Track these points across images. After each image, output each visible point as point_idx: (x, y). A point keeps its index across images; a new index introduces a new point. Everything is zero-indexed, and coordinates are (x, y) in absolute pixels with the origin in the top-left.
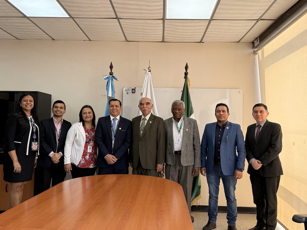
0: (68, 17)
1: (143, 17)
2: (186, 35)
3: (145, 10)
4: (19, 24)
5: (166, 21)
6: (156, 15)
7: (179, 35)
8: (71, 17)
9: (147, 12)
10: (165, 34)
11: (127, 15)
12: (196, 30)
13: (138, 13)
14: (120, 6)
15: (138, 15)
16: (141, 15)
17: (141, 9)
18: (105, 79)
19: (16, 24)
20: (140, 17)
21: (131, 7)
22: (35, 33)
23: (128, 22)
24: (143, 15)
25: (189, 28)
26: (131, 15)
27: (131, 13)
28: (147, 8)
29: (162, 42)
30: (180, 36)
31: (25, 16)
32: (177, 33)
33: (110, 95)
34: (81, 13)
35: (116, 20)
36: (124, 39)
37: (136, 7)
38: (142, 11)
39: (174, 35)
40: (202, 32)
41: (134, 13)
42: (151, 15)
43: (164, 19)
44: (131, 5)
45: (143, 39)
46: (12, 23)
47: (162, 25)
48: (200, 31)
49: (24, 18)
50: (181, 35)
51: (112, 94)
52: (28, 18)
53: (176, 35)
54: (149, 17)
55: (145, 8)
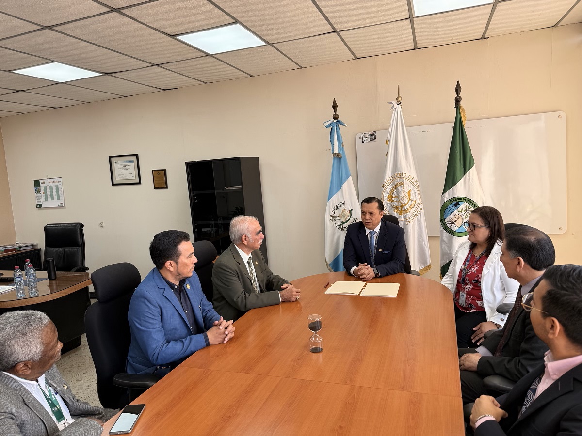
0: (265, 44)
1: (376, 22)
2: (453, 33)
3: (378, 11)
4: (203, 66)
5: (414, 19)
6: (397, 15)
7: (441, 35)
8: (268, 43)
9: (381, 14)
10: (417, 39)
11: (350, 25)
12: (470, 22)
13: (367, 18)
14: (336, 15)
15: (367, 21)
16: (373, 20)
17: (371, 13)
18: (327, 127)
19: (199, 66)
20: (371, 23)
21: (354, 12)
22: (226, 72)
23: (354, 32)
24: (376, 20)
25: (458, 22)
26: (357, 23)
27: (355, 20)
28: (380, 9)
29: (414, 49)
30: (443, 36)
31: (208, 55)
32: (437, 33)
33: (336, 151)
34: (282, 36)
35: (335, 34)
36: (352, 57)
37: (362, 11)
38: (373, 15)
39: (433, 37)
40: (482, 24)
41: (361, 20)
42: (388, 17)
43: (411, 18)
44: (354, 9)
45: (381, 51)
46: (194, 66)
47: (410, 26)
48: (478, 22)
49: (207, 57)
50: (444, 34)
51: (340, 149)
52: (212, 56)
53: (436, 35)
54: (386, 20)
55: (376, 9)
